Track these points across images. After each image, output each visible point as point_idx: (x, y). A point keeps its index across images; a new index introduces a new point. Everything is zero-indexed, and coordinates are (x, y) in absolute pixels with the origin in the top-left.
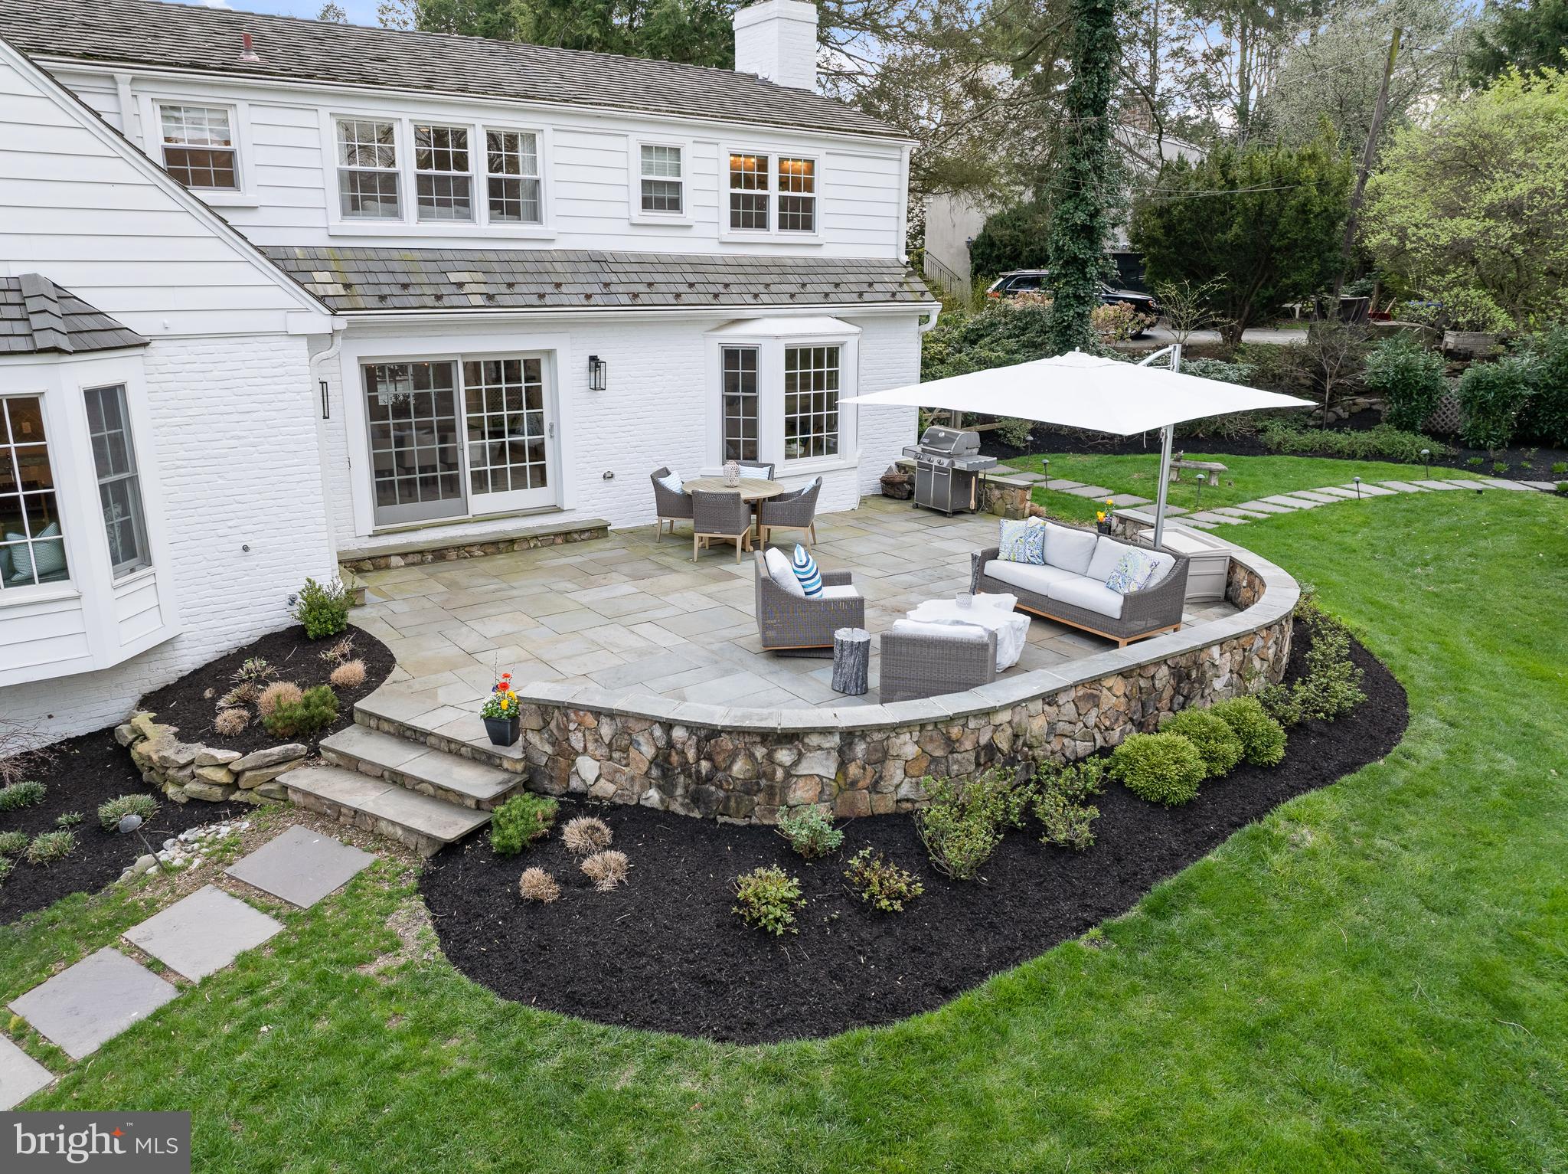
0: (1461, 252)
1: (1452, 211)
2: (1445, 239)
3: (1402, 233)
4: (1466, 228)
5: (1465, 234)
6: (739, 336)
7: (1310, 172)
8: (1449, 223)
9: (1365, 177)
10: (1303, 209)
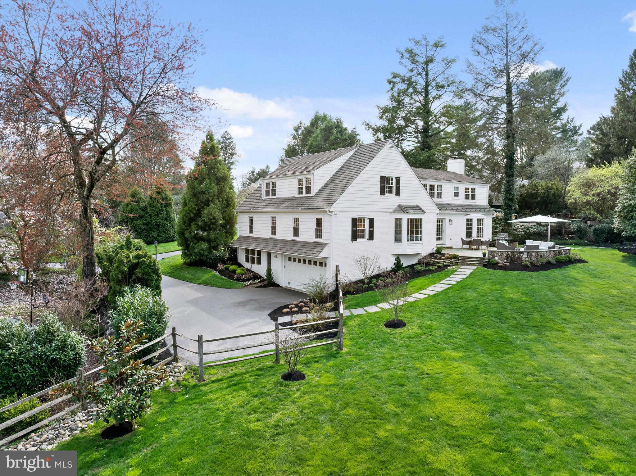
0: (588, 203)
1: (586, 195)
2: (585, 201)
3: (575, 199)
4: (589, 198)
5: (589, 199)
6: (469, 217)
7: (554, 187)
8: (585, 197)
9: (566, 188)
10: (554, 195)
